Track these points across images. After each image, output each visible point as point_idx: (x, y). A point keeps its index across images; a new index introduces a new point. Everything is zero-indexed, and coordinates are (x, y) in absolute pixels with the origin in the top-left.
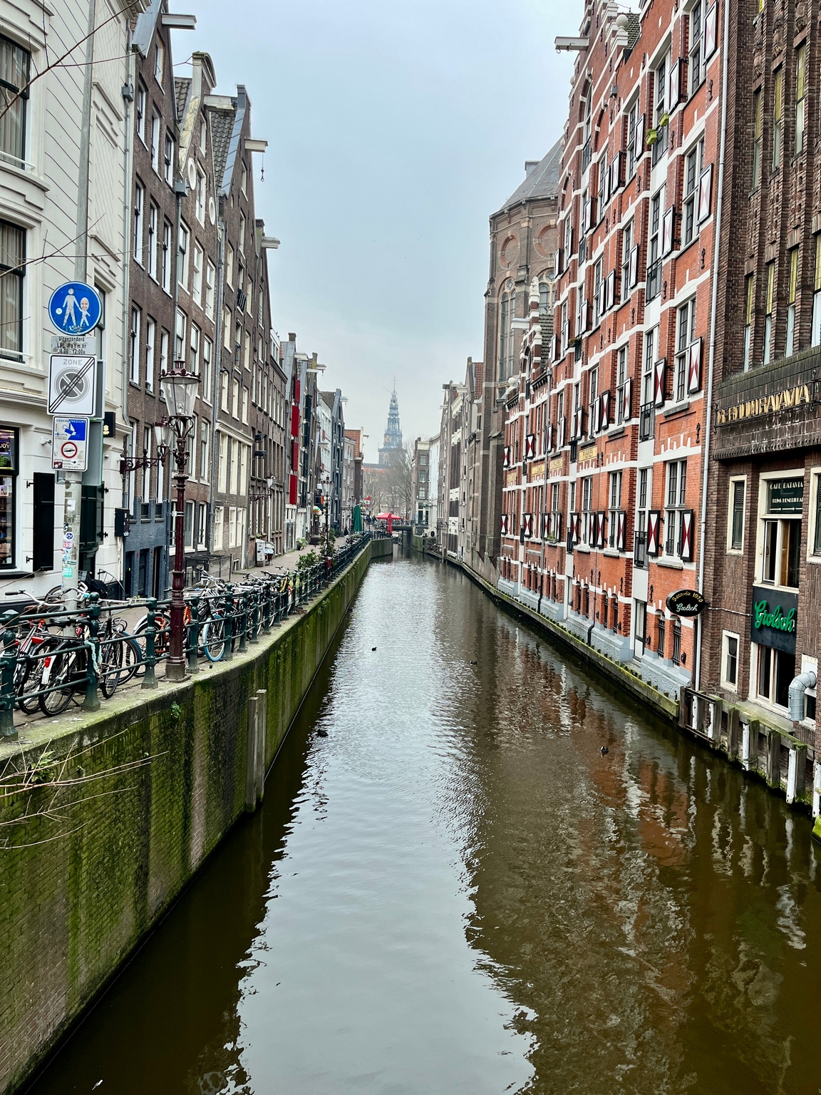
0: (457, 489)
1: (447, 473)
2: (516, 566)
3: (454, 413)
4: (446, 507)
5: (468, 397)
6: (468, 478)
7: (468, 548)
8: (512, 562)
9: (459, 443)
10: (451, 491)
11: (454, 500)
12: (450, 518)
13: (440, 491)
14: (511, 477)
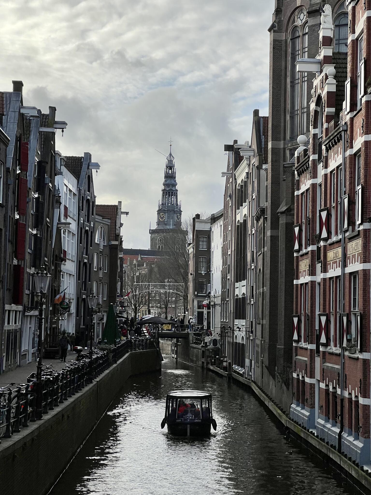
0: (244, 283)
1: (232, 261)
2: (312, 386)
3: (239, 181)
4: (231, 307)
5: (255, 161)
6: (256, 267)
7: (257, 362)
8: (307, 380)
9: (245, 221)
10: (237, 285)
11: (240, 296)
12: (237, 322)
13: (224, 286)
14: (304, 265)
